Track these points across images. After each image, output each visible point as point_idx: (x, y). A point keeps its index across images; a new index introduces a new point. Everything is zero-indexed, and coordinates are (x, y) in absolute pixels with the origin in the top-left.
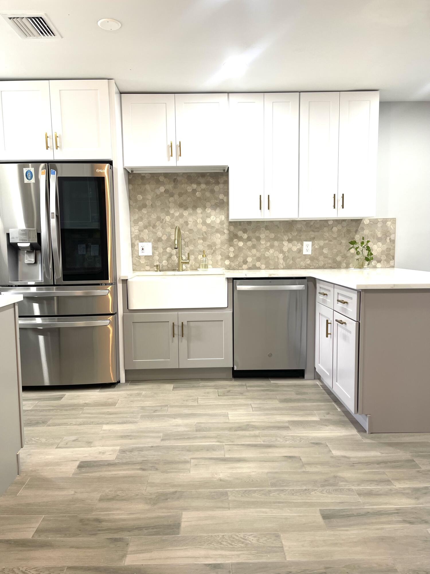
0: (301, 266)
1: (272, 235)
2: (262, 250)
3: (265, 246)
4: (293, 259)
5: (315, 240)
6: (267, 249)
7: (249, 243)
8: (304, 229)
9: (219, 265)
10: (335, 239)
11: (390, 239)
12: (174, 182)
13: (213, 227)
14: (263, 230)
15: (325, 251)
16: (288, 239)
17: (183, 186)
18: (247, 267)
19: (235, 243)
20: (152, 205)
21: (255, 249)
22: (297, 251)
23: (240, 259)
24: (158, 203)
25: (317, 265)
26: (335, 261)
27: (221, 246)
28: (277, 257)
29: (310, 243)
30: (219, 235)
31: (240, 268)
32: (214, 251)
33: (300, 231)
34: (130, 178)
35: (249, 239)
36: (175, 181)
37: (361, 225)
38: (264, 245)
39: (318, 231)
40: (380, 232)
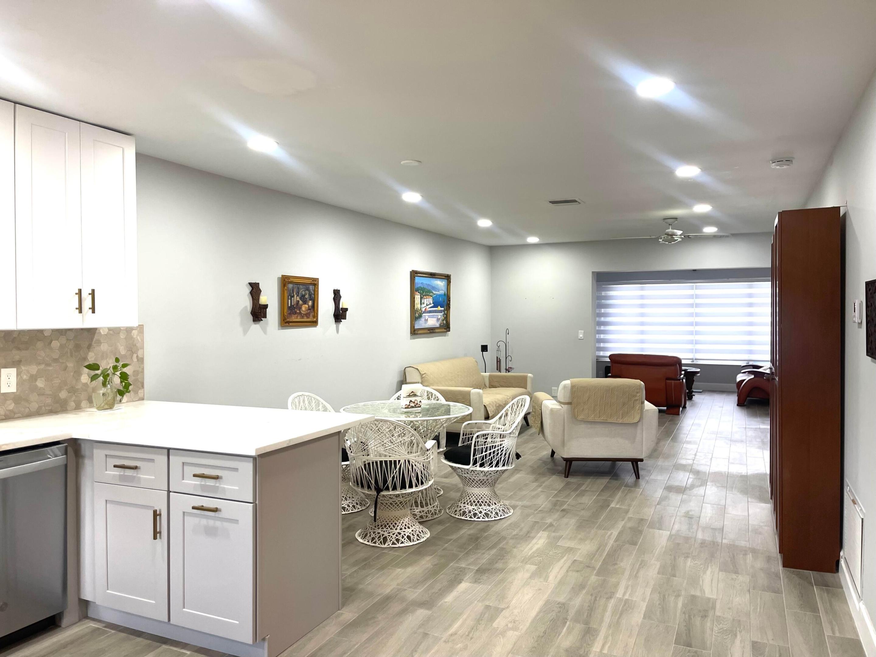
5: (22, 365)
10: (56, 360)
15: (40, 383)
25: (27, 410)
26: (57, 400)
29: (13, 371)
37: (96, 337)
39: (27, 349)
40: (123, 347)
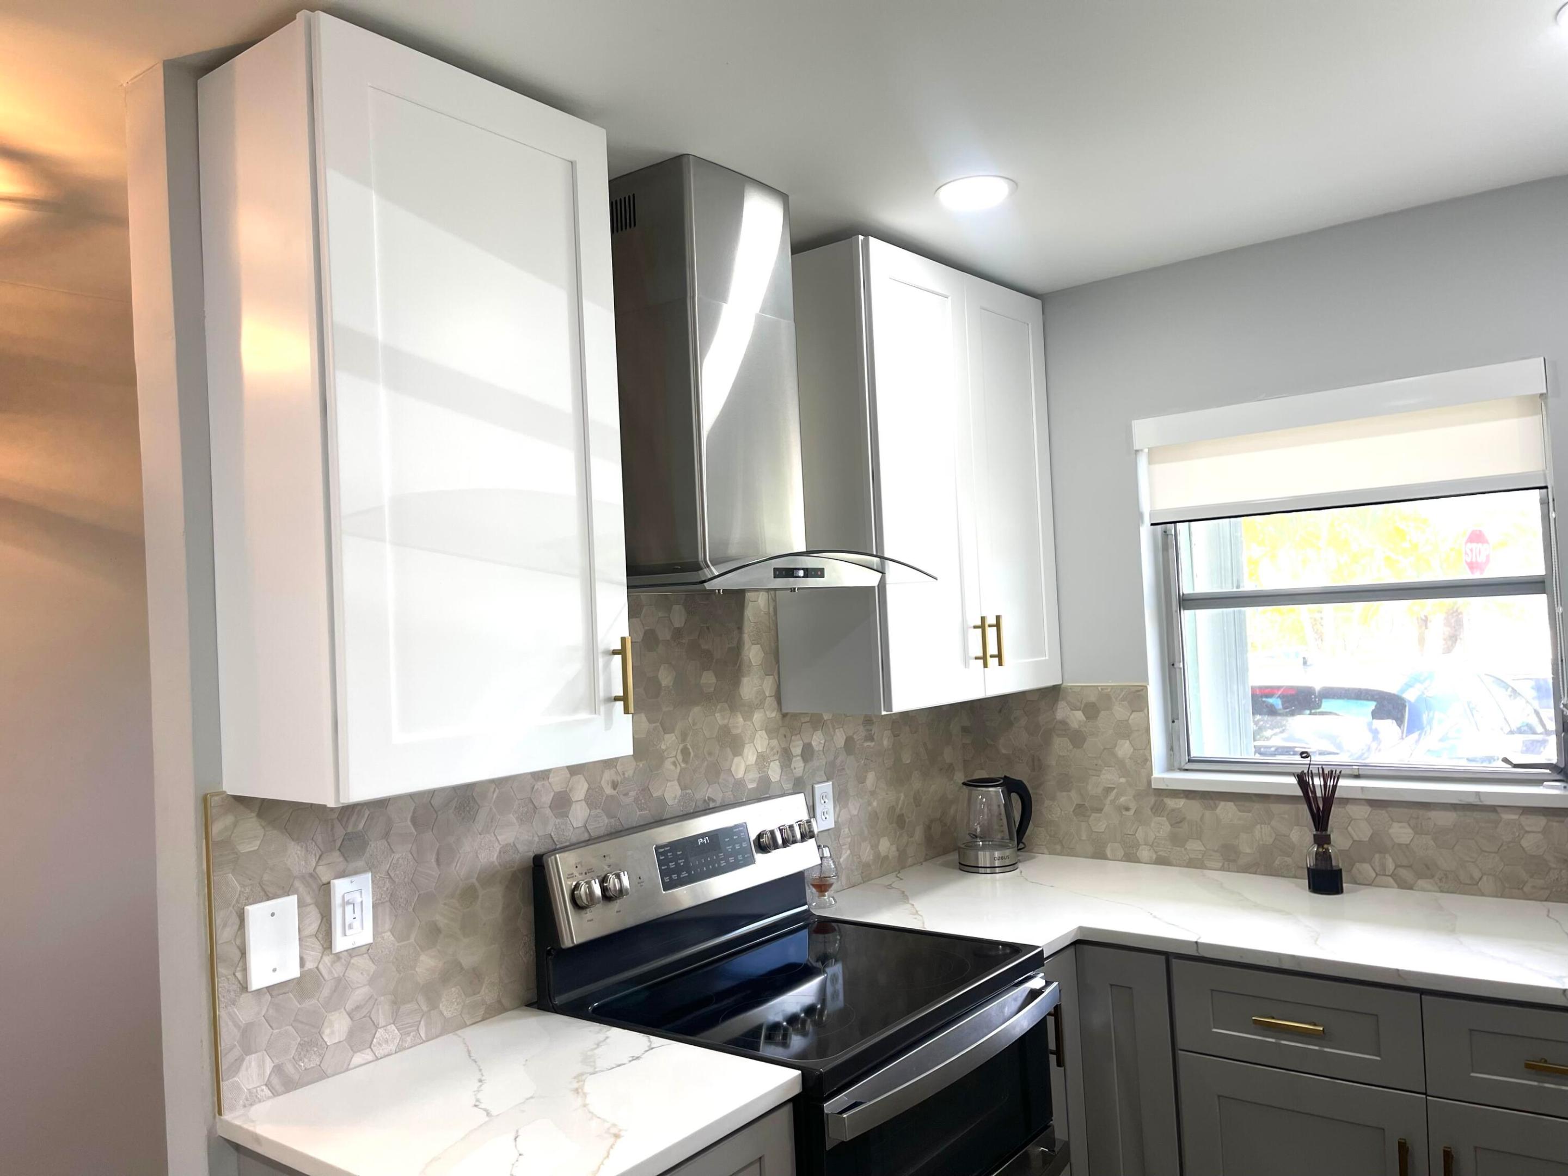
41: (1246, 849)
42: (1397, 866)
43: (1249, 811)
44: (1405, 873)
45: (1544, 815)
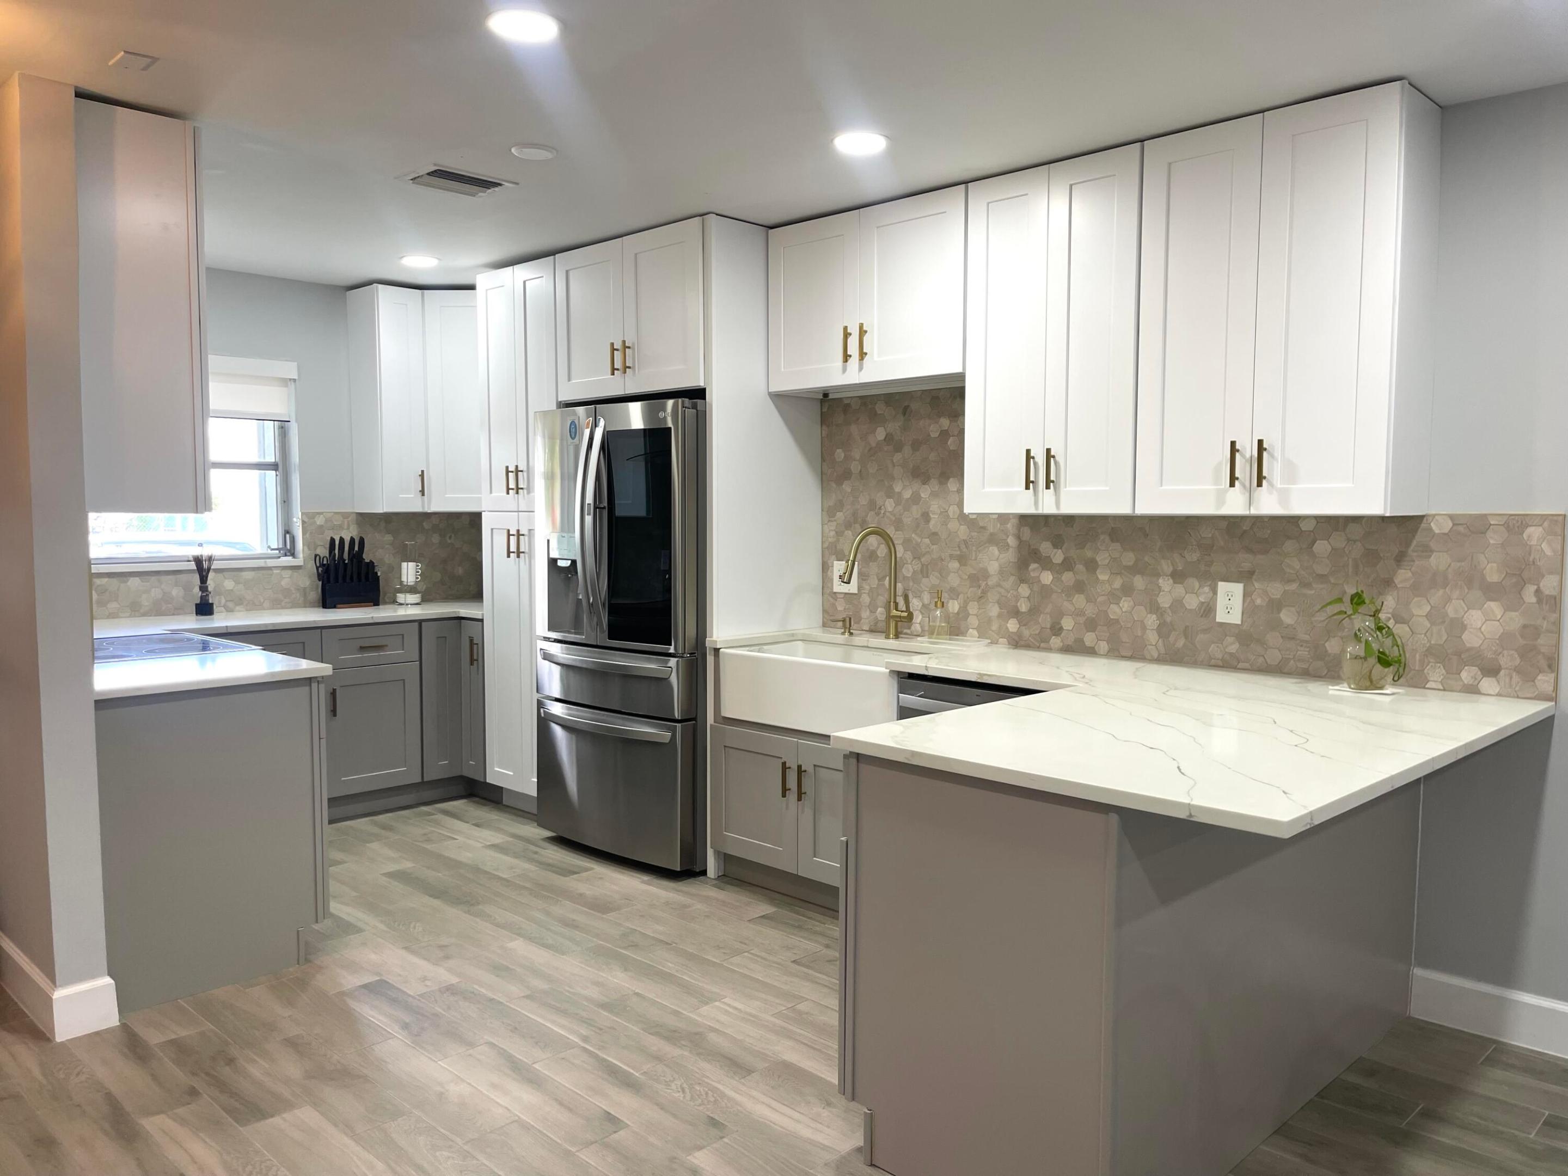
0: (1211, 658)
1: (1129, 558)
2: (1100, 599)
3: (1110, 589)
4: (1187, 633)
5: (1256, 580)
6: (1114, 598)
7: (1068, 577)
8: (1222, 543)
9: (993, 631)
10: (1322, 578)
11: (1538, 592)
12: (904, 414)
13: (982, 527)
14: (1104, 542)
15: (1287, 617)
16: (1172, 573)
17: (921, 423)
18: (1062, 644)
19: (1032, 574)
20: (860, 471)
21: (1082, 596)
22: (1200, 609)
23: (1045, 620)
24: (872, 468)
25: (1261, 660)
26: (1319, 653)
27: (1000, 580)
28: (1142, 622)
29: (1237, 589)
30: (994, 550)
31: (1042, 645)
32: (984, 592)
33: (1207, 549)
34: (823, 411)
35: (1067, 565)
36: (906, 410)
37: (1419, 538)
38: (1107, 585)
39: (1266, 552)
40: (1495, 565)
41: (146, 602)
42: (227, 601)
43: (148, 582)
44: (230, 605)
45: (291, 570)
